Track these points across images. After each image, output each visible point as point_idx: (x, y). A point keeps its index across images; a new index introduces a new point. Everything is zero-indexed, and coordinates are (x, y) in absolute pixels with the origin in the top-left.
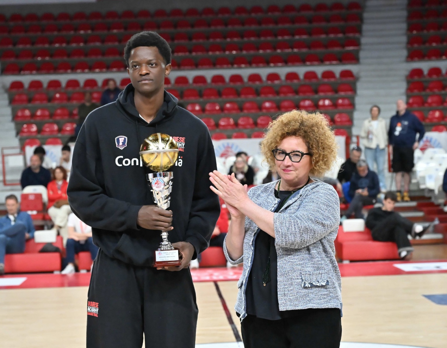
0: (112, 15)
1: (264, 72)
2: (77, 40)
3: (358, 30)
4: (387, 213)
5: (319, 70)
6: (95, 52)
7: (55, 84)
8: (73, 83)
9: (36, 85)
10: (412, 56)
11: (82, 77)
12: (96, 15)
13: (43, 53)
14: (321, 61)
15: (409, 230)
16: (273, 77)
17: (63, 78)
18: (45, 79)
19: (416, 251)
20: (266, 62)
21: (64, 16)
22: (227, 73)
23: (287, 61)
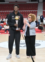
0: (11, 4)
1: (27, 11)
2: (7, 7)
3: (38, 7)
4: (40, 26)
5: (33, 11)
6: (9, 8)
7: (4, 12)
8: (6, 12)
9: (2, 12)
10: (43, 9)
11: (7, 11)
12: (9, 4)
13: (3, 9)
14: (34, 10)
15: (43, 28)
16: (28, 11)
17: (5, 11)
18: (3, 11)
19: (44, 31)
20: (28, 10)
21: (5, 4)
22: (23, 11)
23: (30, 10)
